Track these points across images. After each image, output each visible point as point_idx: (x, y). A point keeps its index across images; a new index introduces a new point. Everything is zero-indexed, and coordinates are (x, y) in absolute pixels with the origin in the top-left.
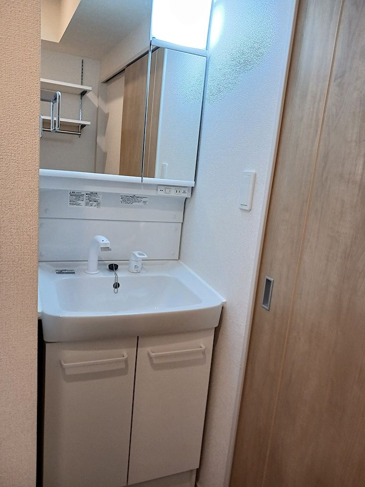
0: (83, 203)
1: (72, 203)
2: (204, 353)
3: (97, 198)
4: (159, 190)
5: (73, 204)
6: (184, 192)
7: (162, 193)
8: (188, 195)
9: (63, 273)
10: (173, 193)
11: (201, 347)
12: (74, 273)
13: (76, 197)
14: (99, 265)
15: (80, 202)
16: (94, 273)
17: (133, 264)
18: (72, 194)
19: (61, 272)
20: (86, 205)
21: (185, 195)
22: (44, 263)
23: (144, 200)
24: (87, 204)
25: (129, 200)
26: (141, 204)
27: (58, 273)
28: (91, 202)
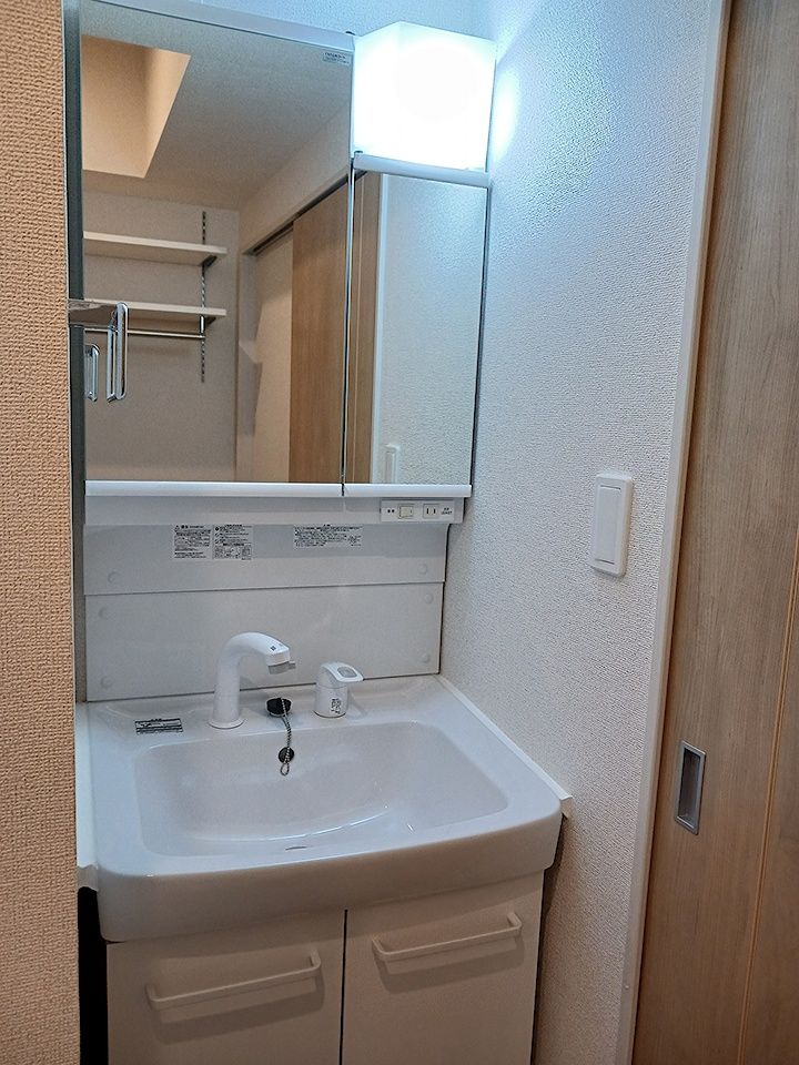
0: (208, 551)
1: (182, 552)
2: (518, 937)
3: (242, 537)
4: (384, 511)
5: (184, 555)
6: (446, 511)
7: (393, 518)
8: (453, 517)
9: (154, 730)
10: (418, 515)
11: (511, 925)
12: (178, 728)
13: (189, 538)
14: (241, 700)
15: (200, 549)
16: (230, 725)
17: (328, 695)
18: (182, 531)
19: (146, 728)
20: (217, 556)
21: (449, 519)
22: (108, 706)
23: (351, 533)
24: (218, 553)
25: (313, 537)
26: (346, 543)
27: (140, 731)
28: (226, 548)
